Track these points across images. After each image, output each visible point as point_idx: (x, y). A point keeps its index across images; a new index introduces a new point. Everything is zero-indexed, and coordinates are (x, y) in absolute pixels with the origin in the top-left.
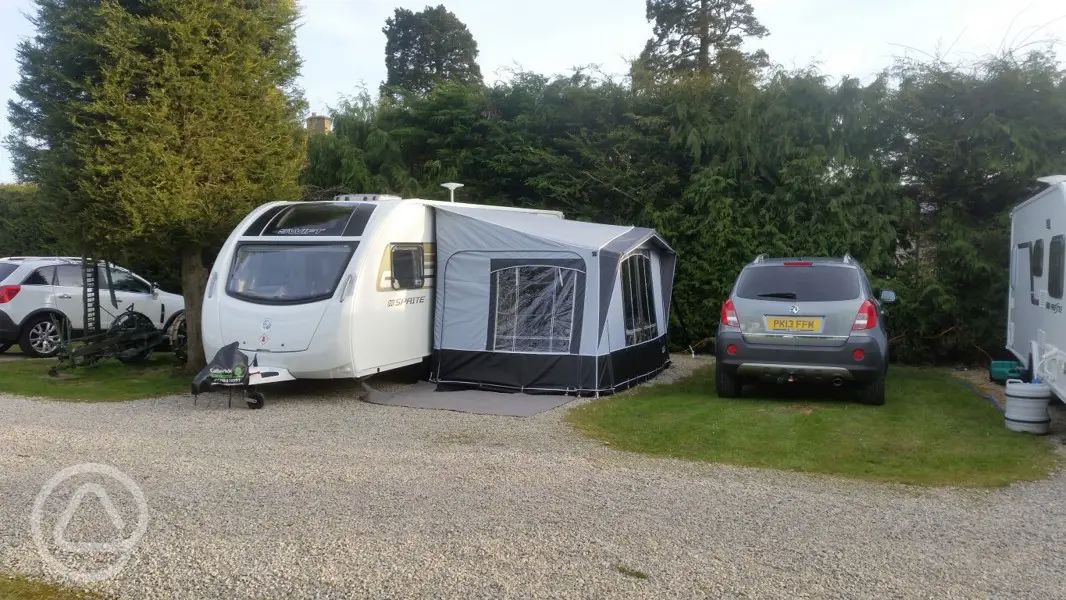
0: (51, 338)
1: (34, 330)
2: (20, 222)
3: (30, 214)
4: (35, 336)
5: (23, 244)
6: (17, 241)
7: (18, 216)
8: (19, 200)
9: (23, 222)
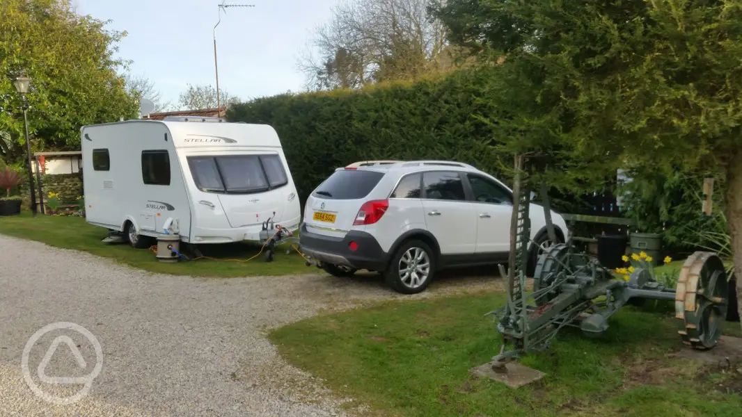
0: (419, 267)
1: (403, 259)
2: (331, 125)
3: (340, 118)
4: (404, 265)
5: (333, 147)
6: (327, 143)
7: (329, 120)
8: (329, 105)
9: (334, 126)
